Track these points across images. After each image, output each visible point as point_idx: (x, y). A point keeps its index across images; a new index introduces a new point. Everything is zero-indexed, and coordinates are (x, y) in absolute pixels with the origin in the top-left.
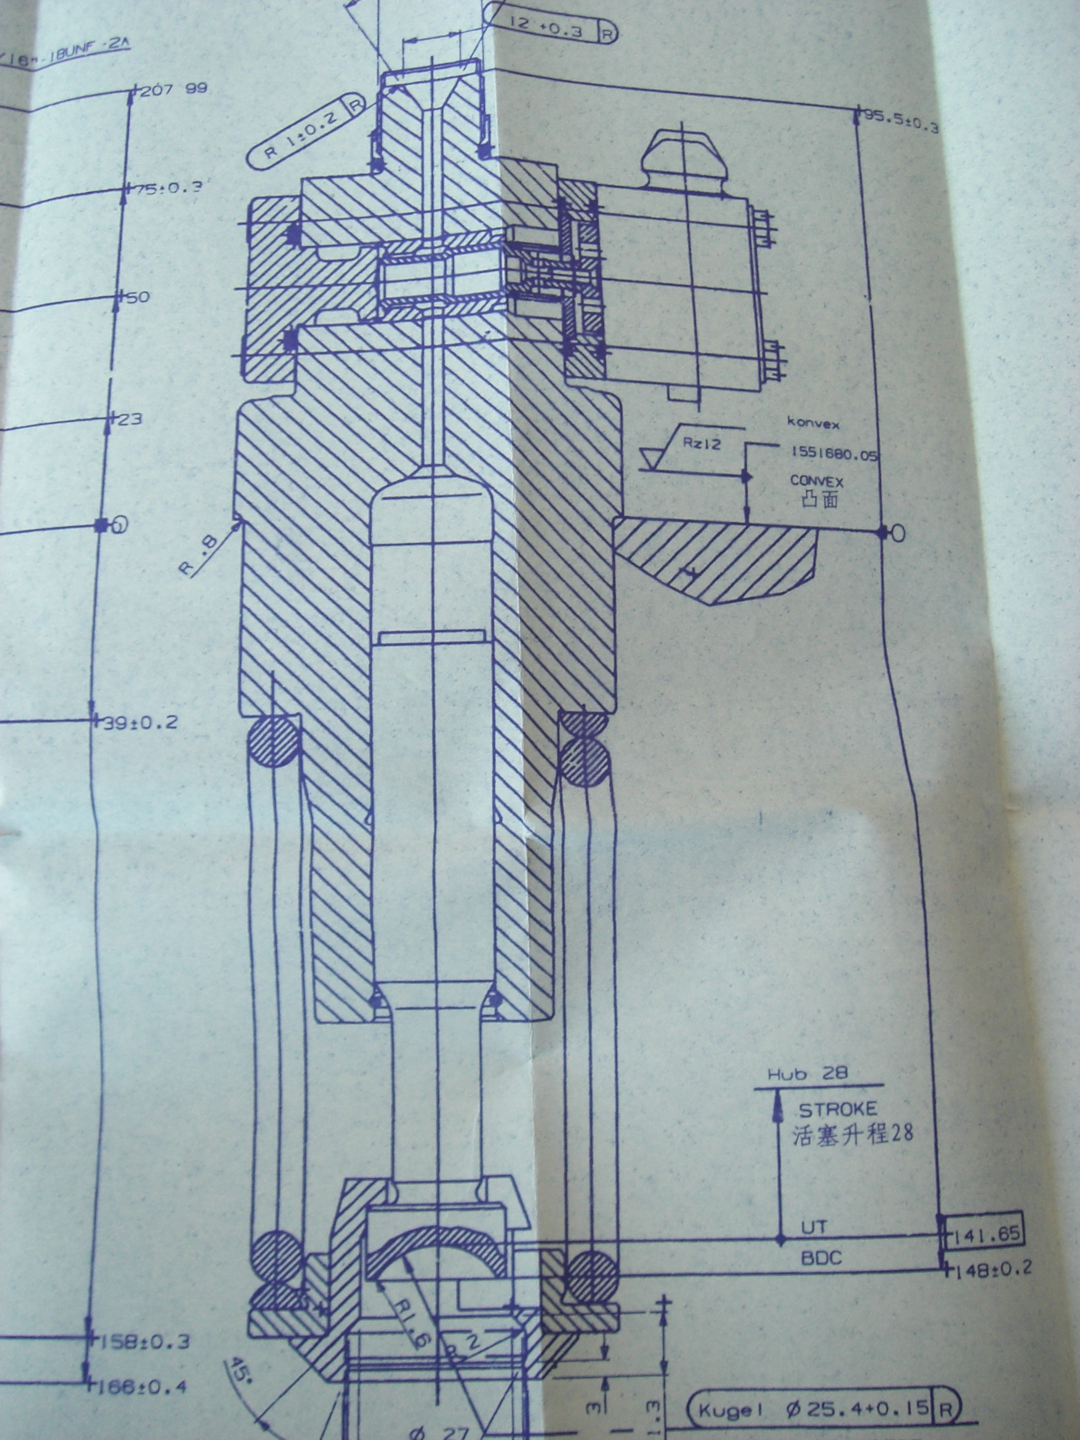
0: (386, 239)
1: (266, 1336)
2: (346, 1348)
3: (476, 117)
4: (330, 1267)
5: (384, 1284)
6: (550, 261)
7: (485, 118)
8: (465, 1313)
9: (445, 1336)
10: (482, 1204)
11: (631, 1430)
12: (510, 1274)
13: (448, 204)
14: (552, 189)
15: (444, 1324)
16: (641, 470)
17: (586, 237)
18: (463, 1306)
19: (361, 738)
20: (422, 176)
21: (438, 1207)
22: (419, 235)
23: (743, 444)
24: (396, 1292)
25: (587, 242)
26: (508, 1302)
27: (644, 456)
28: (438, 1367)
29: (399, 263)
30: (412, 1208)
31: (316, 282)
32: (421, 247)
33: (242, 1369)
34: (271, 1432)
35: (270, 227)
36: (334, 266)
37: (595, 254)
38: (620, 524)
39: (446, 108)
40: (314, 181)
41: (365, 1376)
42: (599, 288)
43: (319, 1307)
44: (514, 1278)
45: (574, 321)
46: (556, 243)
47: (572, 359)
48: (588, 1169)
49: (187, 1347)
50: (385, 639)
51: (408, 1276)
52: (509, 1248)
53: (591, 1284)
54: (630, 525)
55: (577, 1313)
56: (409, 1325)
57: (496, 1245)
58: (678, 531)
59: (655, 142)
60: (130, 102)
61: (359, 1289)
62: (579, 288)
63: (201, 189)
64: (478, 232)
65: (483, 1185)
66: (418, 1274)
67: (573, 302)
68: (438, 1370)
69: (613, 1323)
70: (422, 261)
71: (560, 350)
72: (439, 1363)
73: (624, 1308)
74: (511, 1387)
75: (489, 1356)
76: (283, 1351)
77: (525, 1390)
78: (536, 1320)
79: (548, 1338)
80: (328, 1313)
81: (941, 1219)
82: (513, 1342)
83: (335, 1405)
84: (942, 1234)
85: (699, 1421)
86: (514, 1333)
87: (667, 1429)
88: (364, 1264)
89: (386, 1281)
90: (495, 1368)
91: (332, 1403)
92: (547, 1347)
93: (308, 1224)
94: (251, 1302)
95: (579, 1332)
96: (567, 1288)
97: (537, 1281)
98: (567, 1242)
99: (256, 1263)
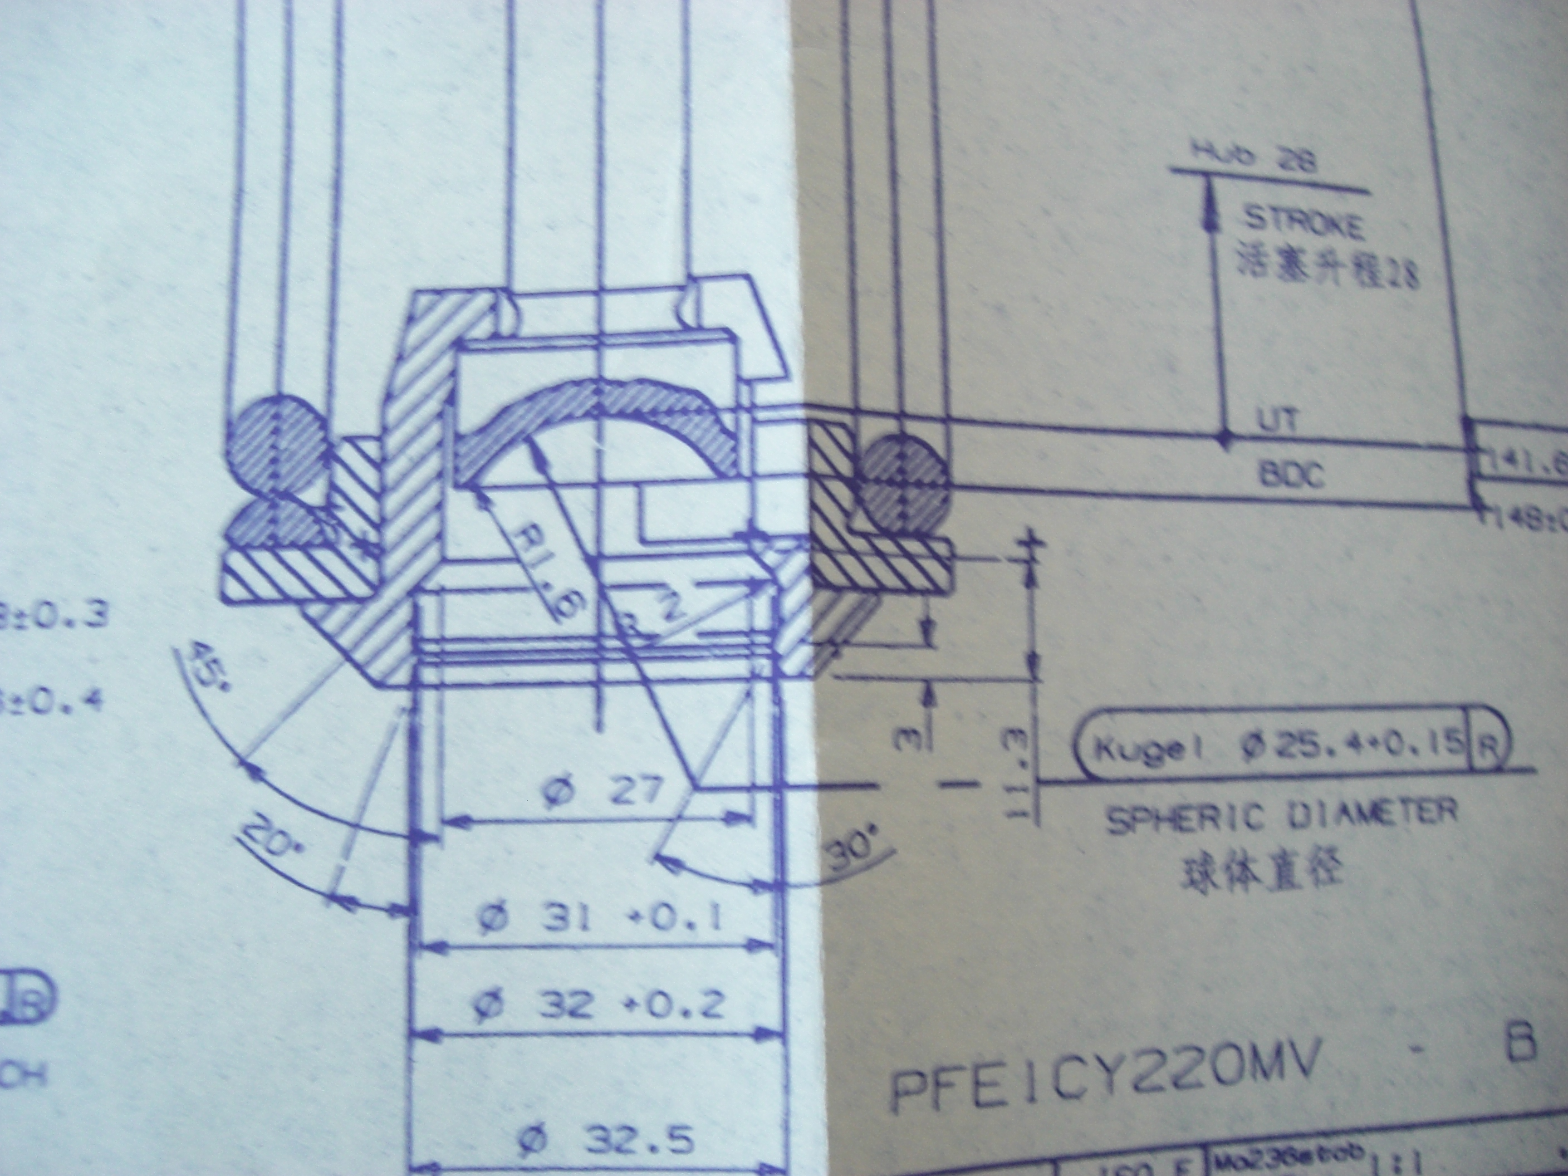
1: (257, 600)
2: (414, 623)
4: (381, 464)
5: (491, 495)
8: (654, 548)
9: (614, 596)
10: (689, 333)
11: (973, 784)
12: (745, 471)
15: (612, 572)
18: (650, 534)
21: (599, 340)
24: (513, 509)
26: (741, 526)
28: (597, 656)
30: (546, 344)
33: (207, 664)
34: (267, 783)
41: (453, 674)
43: (361, 543)
44: (753, 477)
49: (102, 623)
51: (539, 478)
52: (745, 418)
53: (902, 499)
55: (877, 552)
56: (539, 574)
57: (714, 410)
61: (439, 506)
65: (691, 295)
66: (557, 474)
68: (598, 662)
69: (941, 576)
72: (601, 648)
73: (961, 550)
74: (749, 694)
75: (701, 634)
76: (289, 628)
77: (778, 700)
78: (800, 560)
79: (825, 595)
80: (375, 551)
81: (1468, 424)
82: (751, 604)
83: (393, 732)
84: (1472, 449)
85: (1095, 767)
86: (754, 586)
87: (1040, 782)
88: (450, 457)
89: (496, 487)
90: (717, 657)
91: (389, 728)
92: (821, 615)
93: (338, 381)
94: (226, 534)
95: (880, 590)
96: (858, 501)
97: (802, 483)
98: (857, 411)
99: (236, 459)
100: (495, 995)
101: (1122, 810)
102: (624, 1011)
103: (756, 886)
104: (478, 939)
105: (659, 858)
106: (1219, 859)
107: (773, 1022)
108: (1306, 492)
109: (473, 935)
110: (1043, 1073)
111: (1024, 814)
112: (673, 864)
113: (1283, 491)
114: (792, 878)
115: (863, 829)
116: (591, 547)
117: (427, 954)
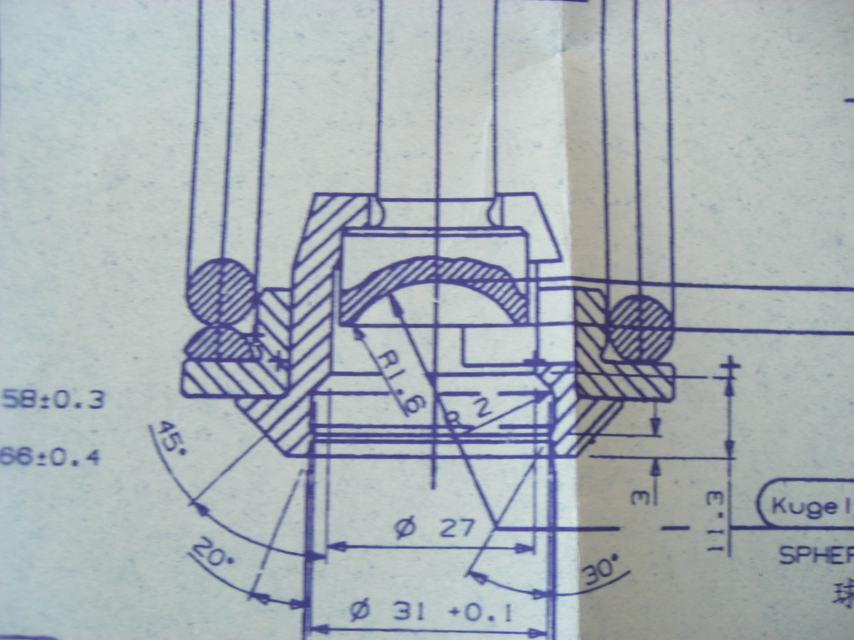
1: (205, 395)
2: (312, 413)
4: (291, 308)
5: (363, 330)
8: (471, 369)
9: (445, 399)
10: (496, 229)
11: (685, 528)
12: (533, 320)
15: (444, 384)
18: (469, 361)
21: (437, 232)
24: (379, 340)
26: (530, 356)
28: (434, 439)
30: (402, 232)
33: (172, 436)
34: (211, 518)
41: (336, 449)
43: (276, 359)
44: (538, 325)
48: (633, 193)
49: (100, 407)
51: (397, 321)
52: (532, 285)
53: (639, 338)
55: (620, 373)
56: (396, 384)
57: (514, 281)
61: (330, 336)
65: (498, 205)
66: (409, 319)
68: (434, 443)
69: (666, 389)
72: (435, 434)
73: (681, 371)
74: (533, 466)
75: (502, 427)
76: (227, 414)
77: (553, 471)
78: (569, 379)
79: (585, 403)
80: (286, 365)
82: (535, 407)
83: (296, 485)
85: (771, 518)
86: (538, 396)
87: (732, 527)
88: (337, 304)
89: (367, 325)
90: (512, 442)
91: (291, 483)
92: (583, 415)
93: (264, 252)
94: (186, 350)
95: (624, 398)
96: (609, 340)
97: (570, 329)
98: (608, 281)
99: (193, 300)
101: (790, 548)
103: (536, 594)
104: (349, 624)
105: (471, 573)
109: (346, 621)
111: (721, 548)
112: (482, 578)
114: (560, 589)
115: (608, 557)
116: (430, 368)
117: (315, 634)
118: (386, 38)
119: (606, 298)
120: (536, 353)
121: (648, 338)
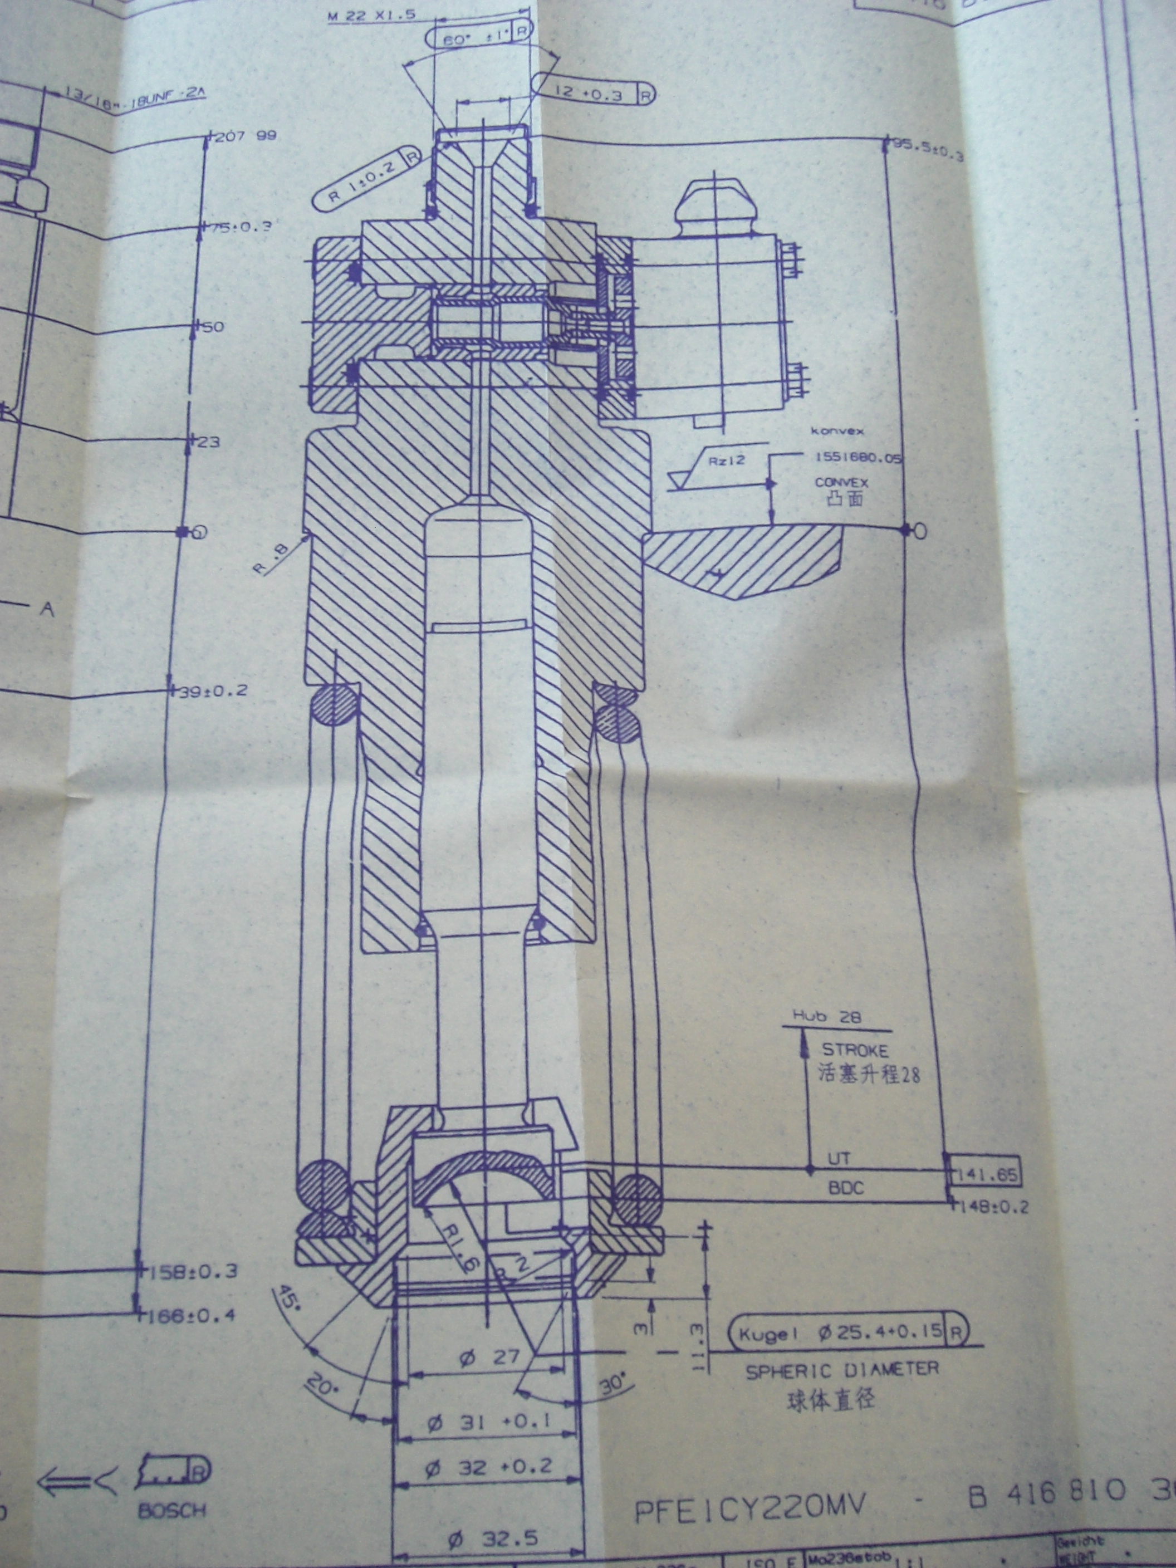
0: (439, 281)
1: (313, 1264)
2: (395, 1274)
3: (523, 179)
4: (376, 1195)
5: (432, 1210)
6: (587, 314)
7: (532, 180)
8: (513, 1236)
9: (494, 1260)
10: (529, 1127)
11: (676, 1352)
12: (558, 1196)
13: (496, 254)
14: (591, 246)
15: (493, 1248)
16: (669, 491)
17: (621, 290)
18: (511, 1230)
19: (415, 702)
20: (473, 225)
21: (484, 1132)
22: (469, 280)
23: (766, 457)
24: (443, 1217)
25: (622, 294)
26: (556, 1224)
27: (672, 479)
28: (486, 1290)
29: (451, 305)
30: (458, 1133)
31: (375, 318)
32: (471, 292)
33: (289, 1297)
34: (321, 1357)
35: (333, 264)
36: (391, 303)
37: (629, 305)
38: (649, 540)
39: (496, 167)
40: (373, 224)
41: (414, 1301)
42: (632, 336)
43: (366, 1234)
44: (562, 1199)
45: (608, 368)
46: (594, 296)
47: (605, 403)
48: (632, 1095)
49: (235, 1276)
50: (437, 629)
51: (456, 1202)
52: (557, 1169)
53: (637, 1207)
54: (658, 539)
55: (624, 1234)
56: (457, 1249)
57: (543, 1167)
58: (704, 539)
59: (688, 194)
60: (205, 147)
61: (406, 1215)
62: (613, 337)
63: (271, 229)
64: (523, 285)
65: (530, 1108)
66: (465, 1199)
67: (608, 351)
68: (487, 1293)
69: (658, 1246)
70: (471, 305)
71: (594, 396)
72: (487, 1286)
73: (667, 1233)
74: (561, 1307)
75: (537, 1278)
76: (330, 1278)
77: (575, 1309)
78: (585, 1239)
79: (597, 1258)
80: (375, 1239)
81: (946, 1157)
82: (562, 1262)
83: (384, 1330)
84: (948, 1170)
85: (740, 1344)
86: (563, 1253)
87: (710, 1352)
88: (411, 1191)
89: (433, 1206)
90: (544, 1289)
91: (381, 1328)
92: (596, 1266)
93: (354, 1153)
94: (298, 1230)
95: (626, 1253)
96: (614, 1209)
97: (585, 1201)
98: (613, 1164)
99: (302, 1192)
100: (436, 1464)
101: (754, 1367)
102: (501, 1471)
103: (566, 1403)
104: (427, 1435)
105: (518, 1391)
106: (808, 1394)
107: (576, 1473)
108: (854, 1197)
109: (425, 1433)
110: (715, 1505)
111: (702, 1368)
112: (526, 1394)
113: (841, 1197)
114: (584, 1399)
115: (619, 1374)
116: (482, 1236)
117: (401, 1444)
118: (441, 983)
119: (612, 1177)
120: (561, 1221)
121: (644, 1206)
